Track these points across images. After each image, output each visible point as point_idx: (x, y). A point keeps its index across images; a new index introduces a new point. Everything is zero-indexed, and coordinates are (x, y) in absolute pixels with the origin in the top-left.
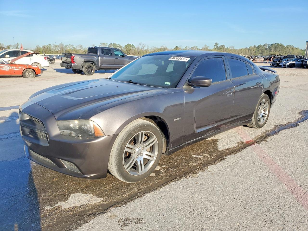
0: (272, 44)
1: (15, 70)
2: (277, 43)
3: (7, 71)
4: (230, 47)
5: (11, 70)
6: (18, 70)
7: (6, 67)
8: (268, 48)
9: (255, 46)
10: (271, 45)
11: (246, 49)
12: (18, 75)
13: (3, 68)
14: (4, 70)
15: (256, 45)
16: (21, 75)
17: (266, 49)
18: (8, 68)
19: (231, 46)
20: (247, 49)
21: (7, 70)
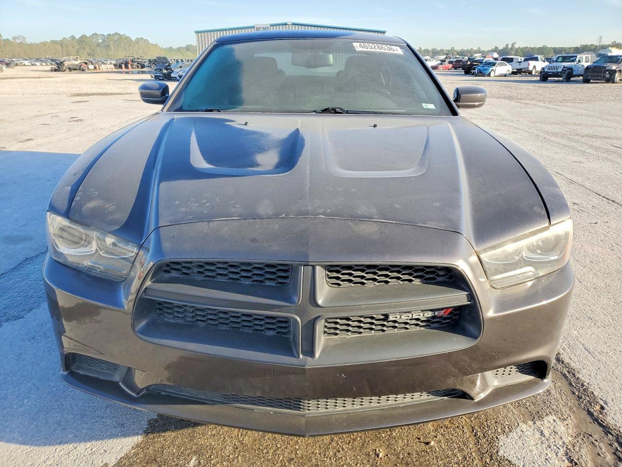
0: (109, 35)
2: (116, 34)
4: (14, 38)
8: (102, 42)
9: (73, 37)
10: (106, 36)
11: (53, 42)
15: (75, 36)
17: (98, 45)
19: (17, 36)
20: (57, 44)
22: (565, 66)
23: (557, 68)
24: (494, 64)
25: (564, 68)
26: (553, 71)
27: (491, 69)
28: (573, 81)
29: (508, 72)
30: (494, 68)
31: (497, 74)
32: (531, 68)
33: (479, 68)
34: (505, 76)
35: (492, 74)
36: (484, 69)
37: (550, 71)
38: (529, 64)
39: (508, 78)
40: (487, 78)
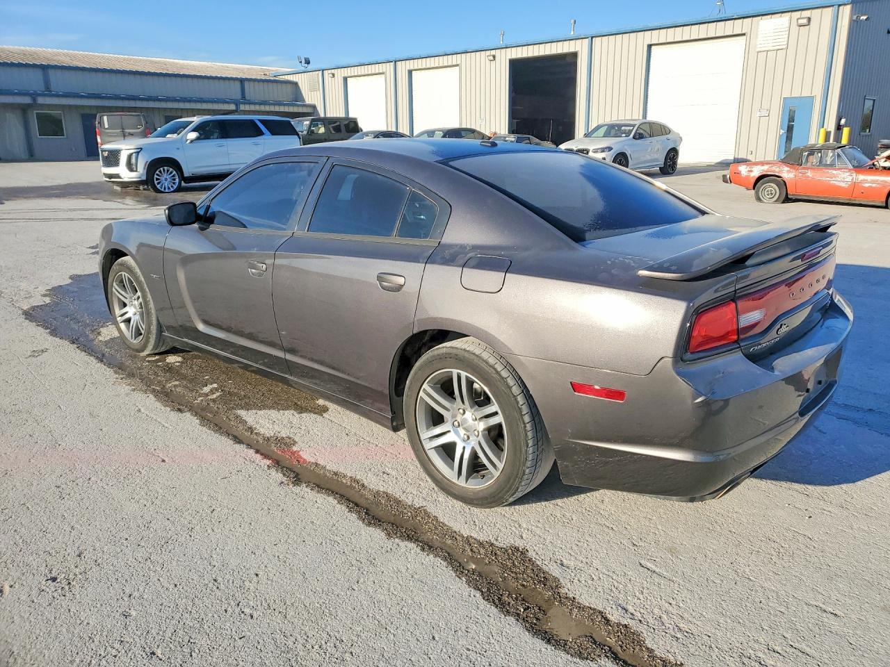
1: (867, 185)
3: (843, 187)
5: (854, 185)
6: (874, 185)
7: (843, 176)
12: (873, 201)
13: (834, 179)
14: (837, 183)
16: (882, 202)
18: (849, 179)
21: (843, 185)
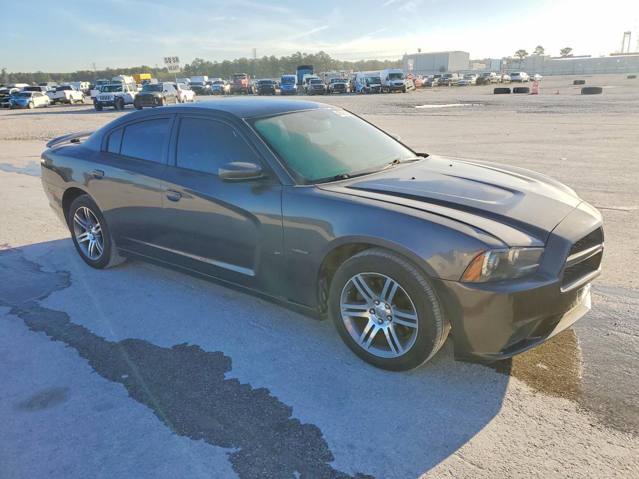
22: (116, 95)
23: (109, 97)
24: (29, 95)
25: (116, 97)
26: (106, 100)
27: (28, 101)
28: (127, 109)
29: (47, 103)
30: (31, 99)
31: (36, 105)
32: (68, 98)
33: (13, 99)
34: (45, 106)
35: (31, 105)
36: (20, 101)
37: (105, 100)
38: (65, 93)
39: (49, 109)
40: (27, 111)
